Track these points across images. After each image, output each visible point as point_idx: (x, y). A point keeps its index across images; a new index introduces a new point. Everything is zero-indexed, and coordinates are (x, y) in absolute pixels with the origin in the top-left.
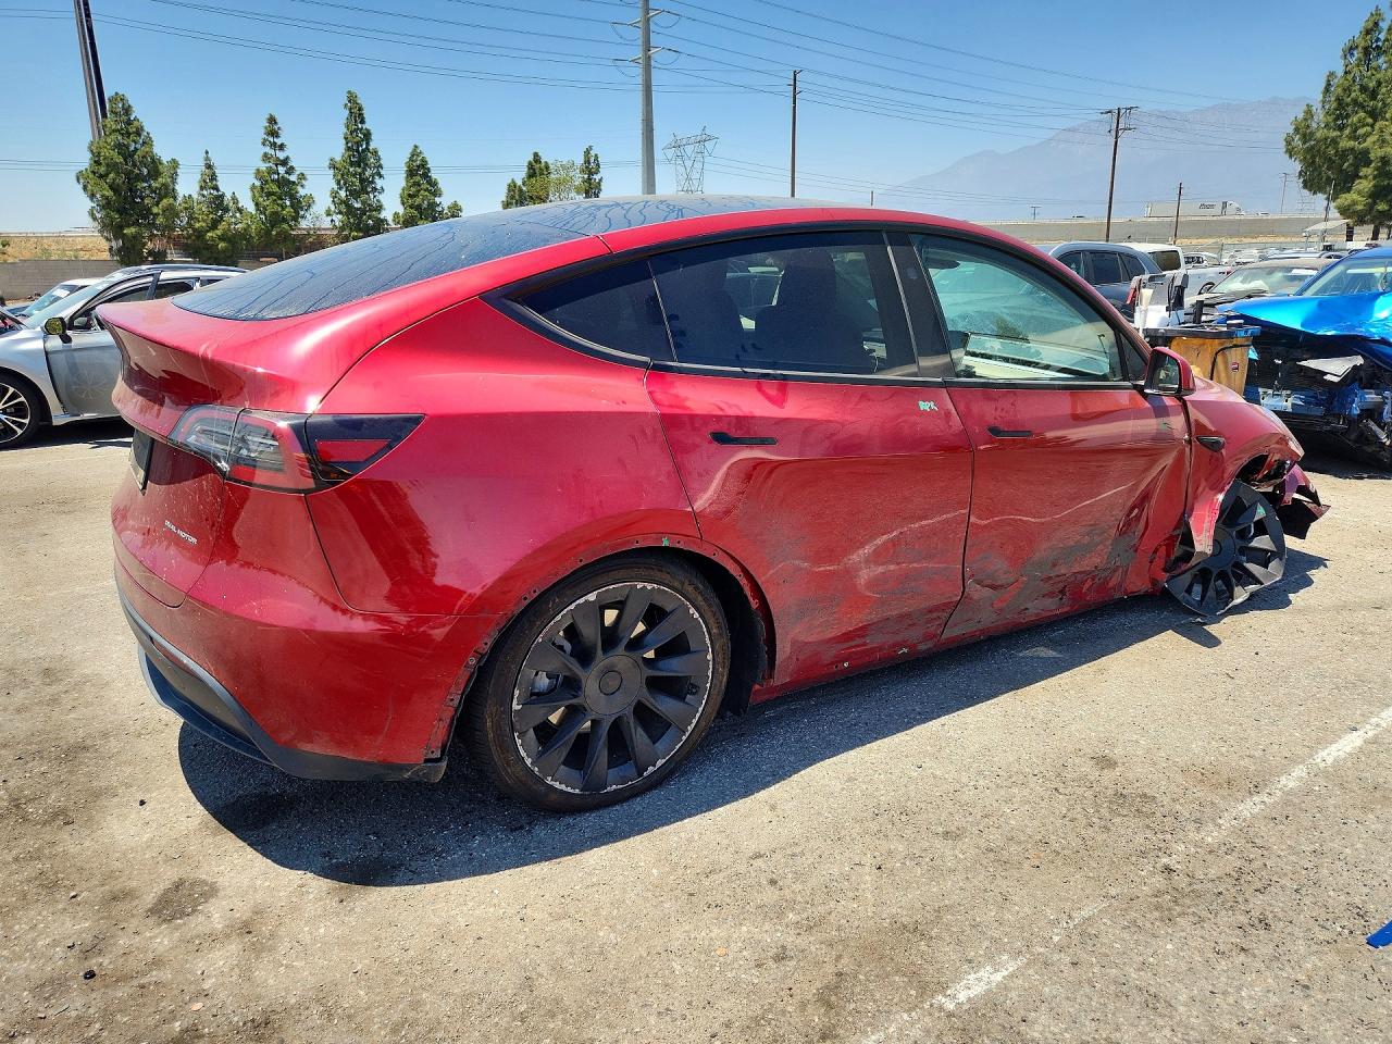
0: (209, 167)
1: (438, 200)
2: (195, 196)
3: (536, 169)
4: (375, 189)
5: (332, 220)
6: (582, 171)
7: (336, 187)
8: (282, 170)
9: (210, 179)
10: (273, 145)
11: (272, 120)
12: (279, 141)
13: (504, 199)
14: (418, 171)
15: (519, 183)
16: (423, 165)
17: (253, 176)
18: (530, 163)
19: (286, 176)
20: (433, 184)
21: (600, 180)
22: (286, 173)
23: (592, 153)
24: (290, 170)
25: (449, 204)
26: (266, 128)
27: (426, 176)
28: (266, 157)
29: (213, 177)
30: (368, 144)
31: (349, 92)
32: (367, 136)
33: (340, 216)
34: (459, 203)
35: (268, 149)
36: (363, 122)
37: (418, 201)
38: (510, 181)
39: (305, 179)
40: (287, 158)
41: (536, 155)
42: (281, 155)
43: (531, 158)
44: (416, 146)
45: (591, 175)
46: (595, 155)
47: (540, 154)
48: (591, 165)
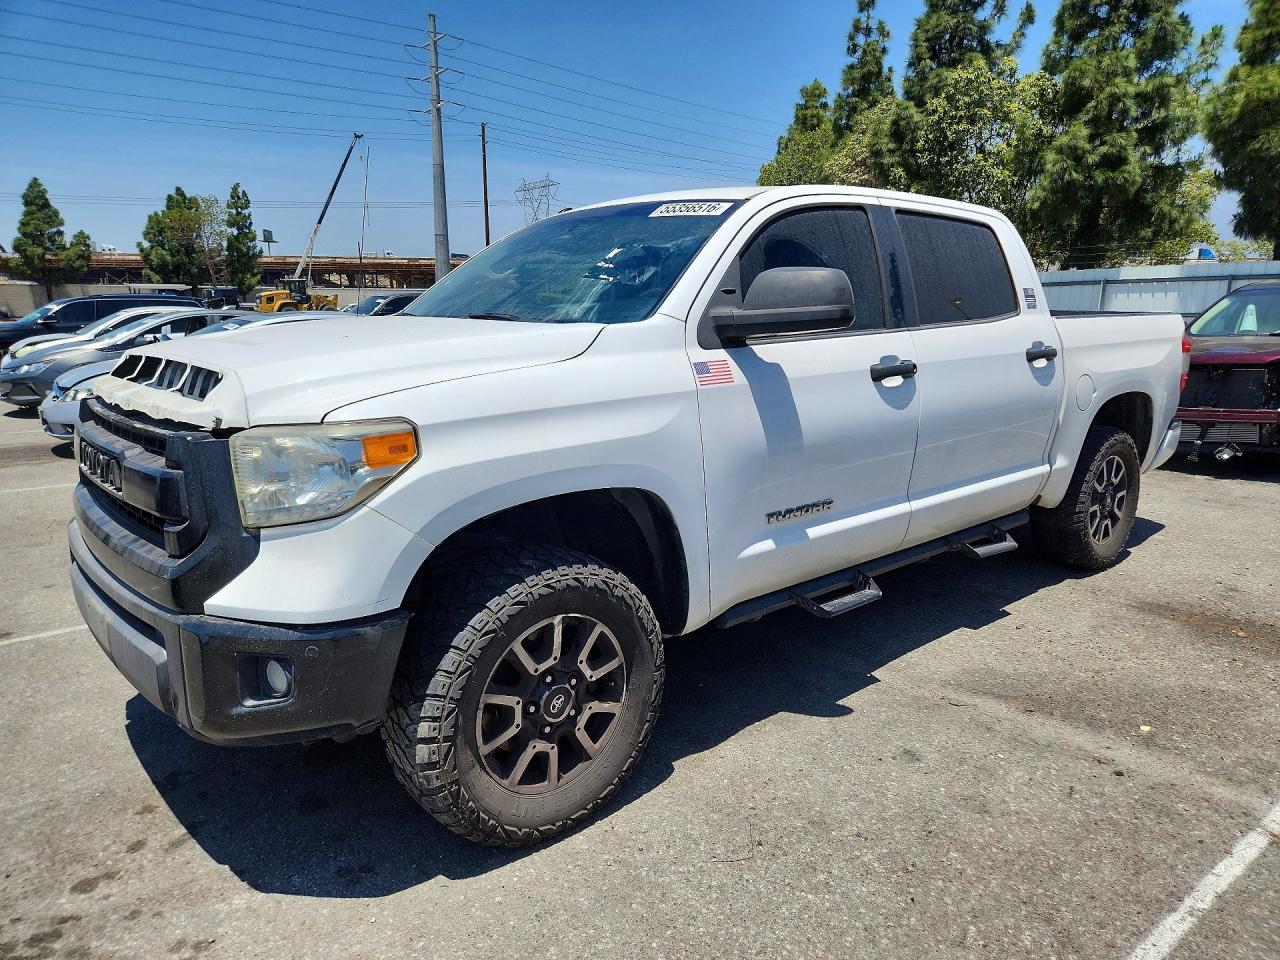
3: (179, 201)
6: (228, 206)
13: (145, 227)
14: (36, 201)
15: (160, 214)
16: (42, 195)
18: (170, 198)
20: (56, 213)
21: (249, 215)
23: (240, 190)
25: (76, 233)
27: (46, 205)
34: (87, 232)
37: (29, 229)
38: (152, 213)
41: (178, 189)
43: (173, 192)
44: (35, 179)
45: (240, 210)
46: (244, 191)
47: (183, 189)
48: (239, 200)
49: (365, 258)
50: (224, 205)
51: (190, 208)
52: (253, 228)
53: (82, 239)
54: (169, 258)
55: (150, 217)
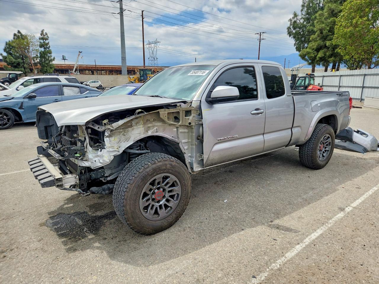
3: (19, 37)
6: (40, 39)
18: (15, 35)
21: (48, 43)
23: (44, 32)
41: (19, 31)
43: (16, 33)
45: (44, 41)
46: (46, 33)
47: (21, 31)
48: (44, 37)
49: (97, 65)
50: (38, 38)
51: (23, 39)
52: (50, 49)
54: (14, 60)
55: (6, 42)
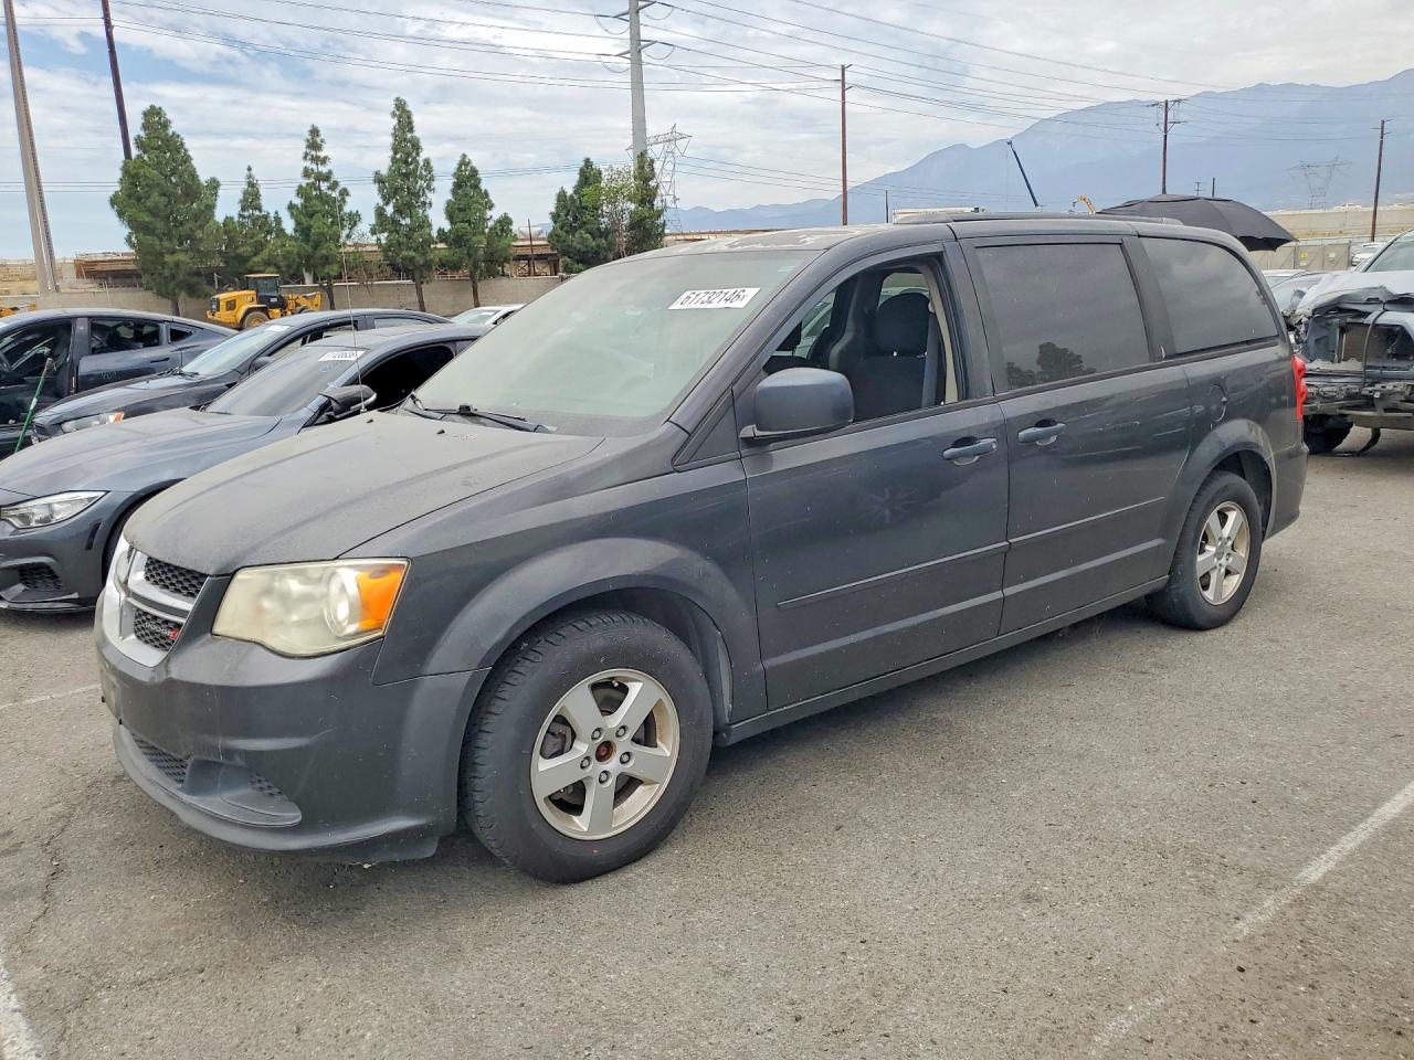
0: (251, 185)
1: (489, 213)
2: (236, 219)
3: (588, 175)
4: (424, 203)
5: (379, 239)
6: (636, 178)
7: (381, 202)
8: (324, 186)
9: (251, 198)
10: (316, 160)
11: (315, 132)
12: (322, 154)
13: (554, 210)
14: (467, 181)
15: (570, 191)
16: (474, 172)
17: (295, 193)
18: (582, 172)
19: (329, 192)
20: (486, 194)
21: (657, 187)
22: (329, 188)
23: (647, 157)
24: (334, 185)
25: (499, 217)
26: (308, 141)
27: (476, 187)
28: (307, 173)
29: (257, 196)
30: (418, 154)
31: (397, 99)
32: (416, 146)
33: (386, 234)
35: (308, 164)
36: (411, 130)
37: (469, 215)
38: (558, 191)
39: (348, 194)
40: (330, 172)
41: (587, 161)
42: (324, 169)
43: (583, 164)
44: (464, 156)
45: (645, 181)
46: (650, 159)
47: (591, 159)
48: (645, 171)
50: (631, 176)
53: (505, 222)
55: (558, 195)
